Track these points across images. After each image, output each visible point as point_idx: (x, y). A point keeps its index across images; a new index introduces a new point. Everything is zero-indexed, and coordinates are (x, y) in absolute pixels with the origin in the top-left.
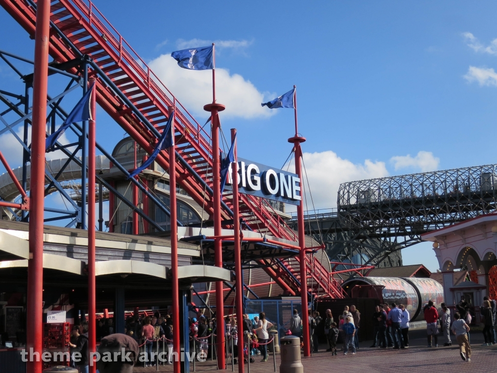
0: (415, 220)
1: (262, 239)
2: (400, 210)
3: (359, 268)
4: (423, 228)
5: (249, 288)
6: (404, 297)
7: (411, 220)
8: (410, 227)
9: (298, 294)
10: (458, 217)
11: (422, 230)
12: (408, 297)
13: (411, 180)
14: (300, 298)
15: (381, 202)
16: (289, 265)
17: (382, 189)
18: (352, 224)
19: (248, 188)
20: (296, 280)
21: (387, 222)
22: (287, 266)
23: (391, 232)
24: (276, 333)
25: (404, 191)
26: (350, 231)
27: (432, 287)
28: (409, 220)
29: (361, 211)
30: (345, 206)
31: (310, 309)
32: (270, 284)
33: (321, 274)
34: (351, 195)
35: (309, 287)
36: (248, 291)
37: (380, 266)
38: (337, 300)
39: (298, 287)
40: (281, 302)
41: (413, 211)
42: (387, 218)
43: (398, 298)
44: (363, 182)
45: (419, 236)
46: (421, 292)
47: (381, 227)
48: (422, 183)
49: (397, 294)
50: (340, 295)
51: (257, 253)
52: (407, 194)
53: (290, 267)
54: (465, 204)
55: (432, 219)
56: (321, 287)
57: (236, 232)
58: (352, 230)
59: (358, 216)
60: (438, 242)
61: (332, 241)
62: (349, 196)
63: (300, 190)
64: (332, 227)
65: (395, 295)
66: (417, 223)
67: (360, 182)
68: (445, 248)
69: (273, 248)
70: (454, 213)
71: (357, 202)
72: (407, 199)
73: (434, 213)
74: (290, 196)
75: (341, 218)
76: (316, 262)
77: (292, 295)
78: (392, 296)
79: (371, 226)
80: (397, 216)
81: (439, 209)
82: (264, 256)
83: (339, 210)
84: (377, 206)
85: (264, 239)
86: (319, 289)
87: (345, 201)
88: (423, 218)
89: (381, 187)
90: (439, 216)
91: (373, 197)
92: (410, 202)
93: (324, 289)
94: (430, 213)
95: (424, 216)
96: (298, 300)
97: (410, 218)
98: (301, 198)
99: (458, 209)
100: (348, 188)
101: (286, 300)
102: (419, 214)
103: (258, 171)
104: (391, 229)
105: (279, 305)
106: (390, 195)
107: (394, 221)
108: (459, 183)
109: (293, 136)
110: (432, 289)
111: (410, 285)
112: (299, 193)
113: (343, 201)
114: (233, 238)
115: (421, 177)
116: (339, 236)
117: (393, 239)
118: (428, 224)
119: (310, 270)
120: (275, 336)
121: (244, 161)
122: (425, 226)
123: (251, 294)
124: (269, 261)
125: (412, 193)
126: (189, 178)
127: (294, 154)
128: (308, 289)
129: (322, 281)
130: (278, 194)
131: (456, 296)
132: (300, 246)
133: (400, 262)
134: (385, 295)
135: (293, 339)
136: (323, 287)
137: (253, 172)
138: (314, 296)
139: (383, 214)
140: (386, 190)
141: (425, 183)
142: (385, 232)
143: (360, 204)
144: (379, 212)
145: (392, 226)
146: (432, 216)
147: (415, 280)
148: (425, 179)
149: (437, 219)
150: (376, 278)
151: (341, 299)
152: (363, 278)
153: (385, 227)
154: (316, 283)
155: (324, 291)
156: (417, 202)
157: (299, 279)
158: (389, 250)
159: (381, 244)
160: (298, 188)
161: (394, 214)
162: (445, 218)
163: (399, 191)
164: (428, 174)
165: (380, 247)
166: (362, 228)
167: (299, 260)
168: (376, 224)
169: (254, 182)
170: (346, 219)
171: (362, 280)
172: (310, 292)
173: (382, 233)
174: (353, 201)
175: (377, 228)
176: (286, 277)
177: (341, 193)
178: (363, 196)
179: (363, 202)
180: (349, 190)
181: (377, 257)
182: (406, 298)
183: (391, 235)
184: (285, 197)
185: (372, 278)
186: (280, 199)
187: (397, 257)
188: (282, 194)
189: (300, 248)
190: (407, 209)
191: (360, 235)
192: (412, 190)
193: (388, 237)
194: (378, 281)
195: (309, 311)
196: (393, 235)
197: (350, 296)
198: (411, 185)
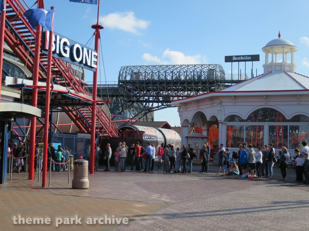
0: (165, 93)
1: (67, 91)
2: (157, 87)
3: (128, 120)
4: (170, 99)
5: (57, 126)
6: (156, 140)
7: (163, 93)
8: (162, 98)
9: (89, 132)
10: (192, 94)
11: (169, 100)
12: (158, 140)
13: (165, 69)
14: (90, 135)
15: (146, 80)
16: (84, 113)
17: (147, 73)
18: (126, 92)
19: (60, 55)
20: (88, 123)
21: (148, 93)
22: (83, 113)
23: (150, 100)
24: (72, 157)
25: (161, 75)
26: (125, 97)
27: (174, 135)
28: (162, 93)
29: (133, 85)
30: (123, 80)
31: (96, 143)
32: (71, 125)
33: (106, 121)
34: (127, 74)
35: (97, 128)
36: (56, 129)
37: (140, 121)
38: (114, 138)
39: (89, 128)
40: (77, 137)
41: (165, 88)
42: (148, 91)
43: (153, 140)
44: (136, 67)
45: (167, 104)
46: (167, 138)
47: (144, 96)
48: (173, 71)
49: (152, 138)
50: (116, 135)
51: (63, 101)
52: (162, 77)
53: (85, 114)
54: (197, 87)
55: (176, 94)
56: (104, 129)
57: (48, 84)
58: (126, 96)
59: (130, 88)
60: (181, 107)
61: (112, 102)
62: (126, 74)
63: (96, 61)
64: (113, 93)
65: (151, 138)
66: (166, 95)
67: (134, 67)
68: (185, 111)
69: (74, 99)
70: (190, 92)
71: (131, 78)
72: (162, 80)
73: (178, 90)
74: (89, 64)
75: (120, 88)
76: (102, 113)
77: (85, 133)
78: (149, 138)
79: (138, 95)
80: (155, 90)
81: (181, 88)
82: (67, 105)
83: (119, 83)
84: (143, 82)
85: (69, 91)
86: (103, 130)
87: (123, 77)
88: (170, 93)
89: (147, 71)
90: (180, 92)
91: (141, 77)
92: (164, 82)
93: (106, 130)
94: (175, 90)
95: (171, 92)
96: (88, 136)
97: (163, 92)
98: (97, 67)
99: (193, 89)
100: (126, 69)
101: (80, 135)
102: (169, 90)
103: (68, 44)
104: (150, 98)
105: (75, 139)
106: (152, 77)
107: (152, 93)
108: (195, 73)
109: (95, 24)
110: (173, 137)
111: (160, 133)
112: (96, 63)
113: (122, 78)
114: (46, 88)
115: (172, 68)
116: (117, 99)
117: (151, 104)
118: (174, 97)
119: (98, 117)
120: (70, 159)
121: (59, 35)
122: (171, 98)
123: (58, 131)
124: (70, 108)
125: (165, 77)
126: (20, 46)
127: (95, 36)
128: (96, 130)
129: (106, 125)
130: (81, 62)
131: (189, 141)
132: (93, 99)
133: (153, 119)
134: (144, 138)
135: (83, 162)
136: (106, 129)
137: (65, 44)
138: (99, 134)
139: (146, 88)
140: (149, 73)
141: (174, 71)
142: (146, 99)
143: (133, 81)
144: (144, 87)
145: (151, 96)
146: (176, 92)
147: (164, 130)
148: (174, 69)
149: (179, 94)
150: (139, 126)
151: (116, 138)
152: (132, 126)
153: (147, 96)
154: (101, 126)
155: (106, 132)
156: (168, 82)
157: (90, 123)
158: (147, 111)
159: (143, 107)
160: (96, 60)
161: (153, 89)
162: (184, 94)
163: (158, 75)
164: (177, 66)
165: (142, 108)
166: (132, 96)
167: (91, 110)
168: (142, 94)
169: (65, 51)
170: (123, 89)
171: (130, 127)
172: (97, 132)
173: (144, 100)
174: (128, 78)
175: (141, 96)
176: (82, 121)
177: (121, 72)
178: (135, 75)
179: (134, 79)
180: (126, 71)
181: (139, 115)
182: (157, 141)
183: (149, 102)
184: (86, 64)
185: (137, 126)
186: (82, 65)
187: (151, 116)
188: (84, 62)
189: (93, 100)
190: (161, 87)
191: (131, 100)
192: (166, 74)
193: (148, 102)
194: (140, 128)
195: (95, 144)
196: (151, 102)
197: (123, 136)
198: (165, 72)
